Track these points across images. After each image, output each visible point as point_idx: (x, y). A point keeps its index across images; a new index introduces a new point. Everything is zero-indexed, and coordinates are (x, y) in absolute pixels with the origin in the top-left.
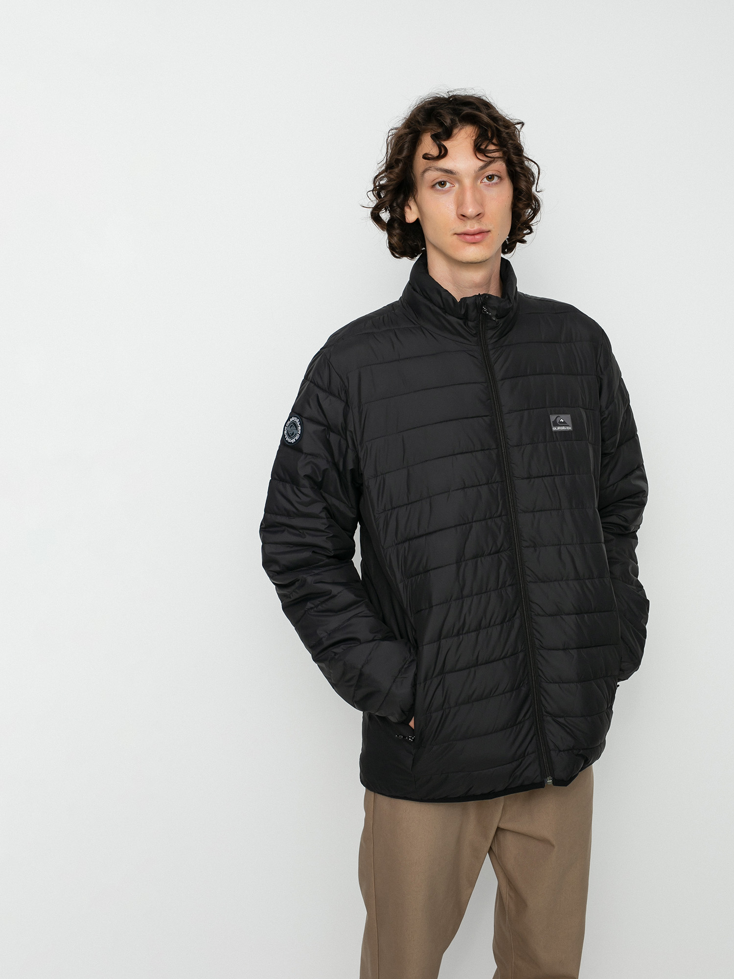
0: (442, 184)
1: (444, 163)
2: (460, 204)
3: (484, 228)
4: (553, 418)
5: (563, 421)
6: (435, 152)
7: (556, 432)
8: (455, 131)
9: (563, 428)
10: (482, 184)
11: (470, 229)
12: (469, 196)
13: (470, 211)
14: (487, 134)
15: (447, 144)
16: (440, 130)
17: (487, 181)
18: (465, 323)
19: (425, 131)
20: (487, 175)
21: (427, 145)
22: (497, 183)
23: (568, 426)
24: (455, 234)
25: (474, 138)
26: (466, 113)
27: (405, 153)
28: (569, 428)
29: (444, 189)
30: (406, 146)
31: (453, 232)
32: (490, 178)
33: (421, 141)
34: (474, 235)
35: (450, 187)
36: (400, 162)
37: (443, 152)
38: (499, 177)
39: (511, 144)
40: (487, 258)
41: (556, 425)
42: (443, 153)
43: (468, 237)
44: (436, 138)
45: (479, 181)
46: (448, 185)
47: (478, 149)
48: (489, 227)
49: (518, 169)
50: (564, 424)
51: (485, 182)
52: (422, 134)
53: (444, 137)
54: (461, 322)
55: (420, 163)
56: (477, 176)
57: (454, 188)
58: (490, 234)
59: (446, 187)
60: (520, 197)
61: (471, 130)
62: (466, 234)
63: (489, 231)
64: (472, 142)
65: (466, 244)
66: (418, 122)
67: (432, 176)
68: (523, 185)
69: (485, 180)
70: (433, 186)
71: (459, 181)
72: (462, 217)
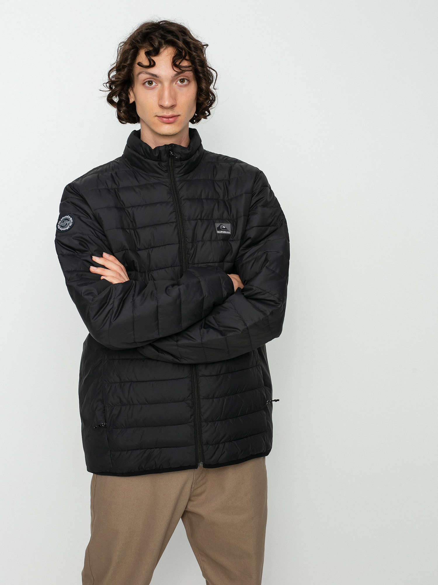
0: (150, 83)
1: (152, 71)
2: (161, 97)
3: (175, 114)
4: (217, 225)
5: (224, 227)
6: (146, 63)
7: (219, 234)
8: (162, 50)
9: (225, 232)
10: (176, 85)
11: (166, 115)
12: (166, 93)
13: (167, 103)
14: (182, 54)
15: (155, 59)
16: (151, 49)
17: (180, 83)
18: (159, 164)
19: (141, 48)
20: (180, 79)
21: (142, 58)
22: (186, 85)
23: (228, 231)
24: (157, 116)
25: (173, 55)
26: (169, 39)
27: (128, 62)
28: (229, 233)
29: (151, 86)
30: (129, 57)
31: (155, 115)
32: (182, 81)
33: (139, 54)
34: (168, 118)
35: (155, 85)
36: (125, 68)
37: (152, 62)
38: (188, 80)
39: (198, 59)
40: (177, 132)
41: (219, 229)
42: (152, 64)
43: (165, 119)
44: (148, 54)
45: (174, 83)
46: (154, 84)
47: (174, 64)
48: (180, 113)
49: (201, 75)
50: (225, 229)
51: (178, 84)
52: (140, 49)
53: (153, 54)
54: (156, 163)
55: (137, 69)
56: (173, 80)
57: (158, 86)
58: (180, 118)
59: (153, 85)
60: (201, 93)
61: (172, 50)
62: (163, 117)
63: (179, 115)
64: (172, 58)
65: (163, 123)
66: (138, 42)
67: (143, 77)
68: (204, 86)
69: (179, 82)
70: (144, 84)
71: (161, 82)
72: (161, 107)
